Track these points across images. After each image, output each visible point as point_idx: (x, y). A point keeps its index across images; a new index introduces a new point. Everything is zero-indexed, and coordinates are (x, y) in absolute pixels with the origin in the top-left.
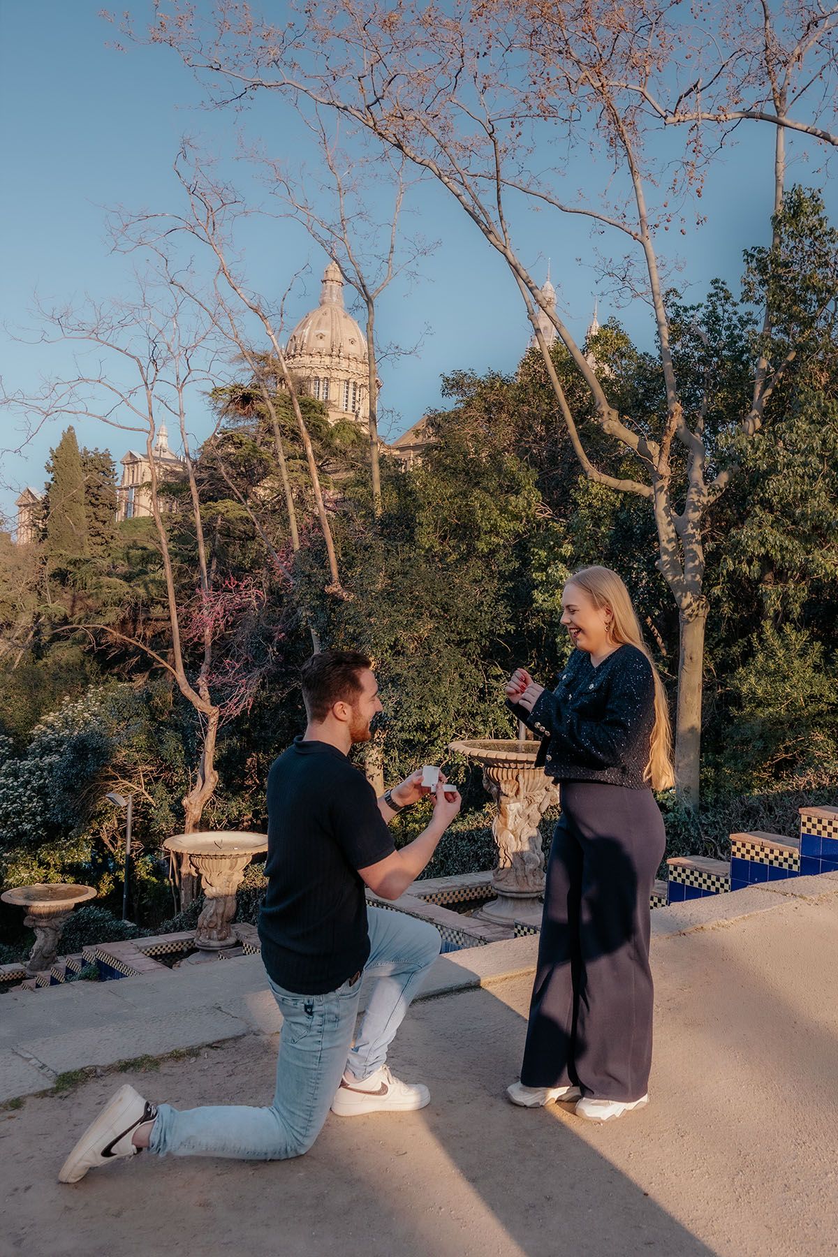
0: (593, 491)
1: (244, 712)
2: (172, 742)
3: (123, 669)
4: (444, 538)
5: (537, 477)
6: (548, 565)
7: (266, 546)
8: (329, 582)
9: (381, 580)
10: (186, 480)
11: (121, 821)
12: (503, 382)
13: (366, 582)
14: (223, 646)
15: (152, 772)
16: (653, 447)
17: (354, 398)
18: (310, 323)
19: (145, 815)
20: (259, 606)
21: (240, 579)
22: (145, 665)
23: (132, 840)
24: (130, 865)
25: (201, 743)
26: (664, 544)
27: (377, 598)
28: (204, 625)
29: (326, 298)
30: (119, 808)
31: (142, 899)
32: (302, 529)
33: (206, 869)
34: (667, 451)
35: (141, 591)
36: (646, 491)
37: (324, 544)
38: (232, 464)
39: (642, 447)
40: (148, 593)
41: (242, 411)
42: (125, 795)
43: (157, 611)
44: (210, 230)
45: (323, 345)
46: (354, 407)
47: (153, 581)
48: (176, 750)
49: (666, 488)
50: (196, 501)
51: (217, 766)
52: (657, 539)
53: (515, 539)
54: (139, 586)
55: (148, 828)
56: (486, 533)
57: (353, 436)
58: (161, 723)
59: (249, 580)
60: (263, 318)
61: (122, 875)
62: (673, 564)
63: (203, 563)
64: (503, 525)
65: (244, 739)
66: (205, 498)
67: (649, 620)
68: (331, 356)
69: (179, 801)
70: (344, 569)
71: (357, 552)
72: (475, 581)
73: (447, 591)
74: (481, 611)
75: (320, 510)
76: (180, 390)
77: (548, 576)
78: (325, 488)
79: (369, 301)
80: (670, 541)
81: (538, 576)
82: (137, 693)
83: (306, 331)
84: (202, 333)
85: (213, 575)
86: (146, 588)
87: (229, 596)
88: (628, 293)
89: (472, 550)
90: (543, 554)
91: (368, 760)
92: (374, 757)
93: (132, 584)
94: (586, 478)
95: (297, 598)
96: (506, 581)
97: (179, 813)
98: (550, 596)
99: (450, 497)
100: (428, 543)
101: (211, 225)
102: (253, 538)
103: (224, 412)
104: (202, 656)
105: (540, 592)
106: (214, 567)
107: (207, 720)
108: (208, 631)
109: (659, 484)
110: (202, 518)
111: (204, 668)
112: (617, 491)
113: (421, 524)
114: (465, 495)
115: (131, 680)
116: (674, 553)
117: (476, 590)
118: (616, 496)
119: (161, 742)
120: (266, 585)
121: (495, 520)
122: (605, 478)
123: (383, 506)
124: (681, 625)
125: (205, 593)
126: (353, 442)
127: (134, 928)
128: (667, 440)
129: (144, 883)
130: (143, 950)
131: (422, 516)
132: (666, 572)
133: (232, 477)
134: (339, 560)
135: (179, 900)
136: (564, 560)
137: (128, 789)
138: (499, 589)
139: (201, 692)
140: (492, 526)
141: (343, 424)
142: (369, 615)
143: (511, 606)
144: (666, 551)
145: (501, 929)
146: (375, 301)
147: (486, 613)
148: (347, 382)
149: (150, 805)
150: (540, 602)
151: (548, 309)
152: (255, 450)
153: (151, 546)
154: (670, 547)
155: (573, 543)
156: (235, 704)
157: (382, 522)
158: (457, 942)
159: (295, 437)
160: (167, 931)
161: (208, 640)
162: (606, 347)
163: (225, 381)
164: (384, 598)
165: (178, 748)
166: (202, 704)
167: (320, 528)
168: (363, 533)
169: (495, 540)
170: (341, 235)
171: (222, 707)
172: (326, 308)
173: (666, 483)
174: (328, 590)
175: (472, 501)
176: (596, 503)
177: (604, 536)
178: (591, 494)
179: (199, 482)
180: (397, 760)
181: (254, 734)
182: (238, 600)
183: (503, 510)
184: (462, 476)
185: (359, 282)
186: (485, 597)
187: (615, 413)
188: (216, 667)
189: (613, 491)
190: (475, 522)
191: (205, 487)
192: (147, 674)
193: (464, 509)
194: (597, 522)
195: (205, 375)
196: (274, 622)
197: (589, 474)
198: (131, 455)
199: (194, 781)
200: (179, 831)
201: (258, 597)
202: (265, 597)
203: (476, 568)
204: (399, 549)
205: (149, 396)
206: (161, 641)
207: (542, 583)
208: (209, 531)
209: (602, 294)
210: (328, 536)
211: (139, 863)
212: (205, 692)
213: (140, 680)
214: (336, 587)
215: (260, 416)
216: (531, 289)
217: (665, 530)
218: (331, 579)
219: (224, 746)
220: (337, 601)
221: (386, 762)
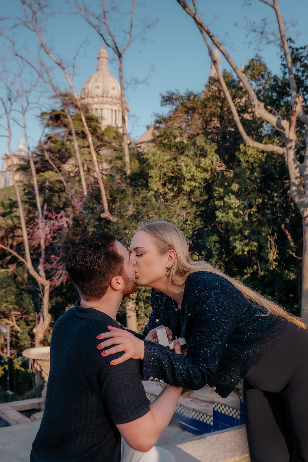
0: (249, 153)
1: (62, 283)
2: (27, 300)
3: (4, 262)
4: (164, 185)
5: (216, 148)
6: (224, 197)
7: (70, 195)
8: (103, 212)
9: (130, 209)
10: (28, 162)
11: (5, 340)
12: (195, 96)
13: (122, 210)
14: (50, 249)
15: (18, 315)
16: (285, 123)
17: (116, 118)
18: (92, 80)
19: (17, 337)
20: (68, 227)
21: (58, 213)
22: (14, 260)
23: (11, 349)
24: (10, 362)
25: (41, 300)
26: (293, 180)
27: (129, 219)
28: (40, 238)
29: (100, 67)
30: (3, 333)
31: (17, 379)
32: (88, 185)
33: (44, 366)
34: (294, 124)
35: (10, 222)
36: (281, 150)
37: (99, 190)
38: (52, 152)
39: (279, 125)
40: (13, 222)
41: (56, 124)
42: (6, 327)
43: (18, 232)
44: (34, 24)
45: (99, 91)
46: (115, 123)
47: (16, 216)
48: (30, 303)
49: (293, 147)
50: (34, 173)
51: (50, 312)
52: (288, 178)
53: (204, 183)
54: (8, 219)
55: (18, 343)
56: (188, 180)
57: (114, 134)
58: (22, 290)
59: (62, 213)
60: (63, 69)
61: (7, 367)
62: (299, 192)
63: (39, 205)
64: (198, 175)
65: (64, 297)
66: (38, 171)
67: (283, 226)
68: (103, 97)
69: (32, 330)
70: (111, 204)
71: (118, 195)
72: (183, 208)
73: (168, 214)
74: (187, 224)
75: (97, 174)
76: (24, 114)
77: (224, 202)
78: (100, 162)
79: (120, 56)
80: (296, 178)
81: (219, 203)
82: (10, 274)
83: (90, 85)
84: (34, 83)
85: (45, 212)
86: (12, 220)
87: (52, 222)
88: (264, 41)
89: (180, 190)
90: (221, 190)
91: (127, 308)
92: (130, 306)
93: (5, 218)
94: (245, 145)
95: (86, 221)
96: (200, 207)
97: (32, 336)
98: (226, 214)
99: (168, 161)
100: (156, 187)
101: (34, 21)
102: (64, 191)
103: (48, 126)
104: (40, 254)
105: (220, 212)
106: (45, 207)
107: (44, 288)
108: (42, 242)
109: (289, 145)
110: (38, 182)
111: (42, 260)
112: (263, 152)
113: (151, 177)
114: (175, 159)
115: (8, 268)
116: (298, 186)
117: (184, 213)
118: (262, 155)
119: (22, 299)
120: (72, 216)
121: (194, 172)
122: (257, 144)
123: (131, 169)
124: (304, 227)
125: (41, 221)
126: (114, 137)
127: (12, 395)
128: (294, 119)
129: (18, 371)
130: (15, 408)
131: (152, 173)
132: (294, 197)
133: (52, 160)
134: (108, 199)
135: (34, 380)
136: (233, 193)
137: (7, 324)
138: (196, 212)
139: (40, 273)
140: (192, 176)
141: (109, 128)
142: (125, 228)
143: (203, 221)
144: (294, 185)
145: (205, 404)
146: (123, 56)
147: (190, 225)
148: (112, 110)
149: (18, 332)
150: (220, 218)
151: (221, 48)
152: (63, 144)
153: (14, 199)
154: (297, 182)
155: (239, 183)
156: (57, 279)
157: (130, 177)
158: (180, 411)
159: (83, 136)
160: (28, 398)
161: (43, 246)
162: (253, 71)
163: (47, 109)
164: (132, 219)
165: (30, 302)
166: (41, 279)
167: (98, 183)
168: (120, 184)
169: (193, 183)
170: (104, 21)
171: (51, 281)
172: (100, 72)
173: (293, 144)
174: (103, 215)
175: (180, 163)
176: (251, 160)
177: (256, 178)
178: (247, 155)
179: (36, 163)
180: (143, 308)
181: (68, 295)
182: (57, 224)
183: (198, 166)
184: (174, 149)
185: (114, 46)
186: (189, 216)
187: (262, 105)
188: (48, 261)
189: (261, 152)
190: (182, 175)
191: (38, 165)
192: (15, 265)
193: (175, 168)
194: (252, 170)
195: (35, 105)
196: (76, 235)
197: (247, 142)
198: (6, 155)
199: (39, 319)
200: (33, 346)
201: (67, 222)
202: (71, 222)
203: (183, 200)
204: (140, 191)
205: (8, 118)
206: (20, 248)
207: (221, 207)
208: (42, 189)
209: (250, 43)
210: (102, 187)
211: (15, 361)
212: (42, 273)
213: (12, 268)
214: (107, 214)
215: (66, 126)
216: (211, 37)
217: (294, 172)
218: (104, 210)
219: (54, 301)
220: (108, 222)
221: (137, 309)
